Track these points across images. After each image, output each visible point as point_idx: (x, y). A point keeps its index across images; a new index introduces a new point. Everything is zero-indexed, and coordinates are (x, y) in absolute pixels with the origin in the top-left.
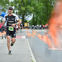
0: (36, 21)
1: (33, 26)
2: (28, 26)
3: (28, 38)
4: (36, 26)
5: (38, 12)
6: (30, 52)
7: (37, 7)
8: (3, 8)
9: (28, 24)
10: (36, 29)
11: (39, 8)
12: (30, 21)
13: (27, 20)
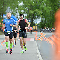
0: (45, 24)
1: (41, 29)
2: (37, 29)
3: (37, 41)
4: (44, 29)
5: (46, 16)
6: (38, 54)
7: (46, 11)
8: (13, 11)
9: (37, 27)
10: (44, 32)
11: (47, 12)
12: (38, 24)
13: (35, 23)
